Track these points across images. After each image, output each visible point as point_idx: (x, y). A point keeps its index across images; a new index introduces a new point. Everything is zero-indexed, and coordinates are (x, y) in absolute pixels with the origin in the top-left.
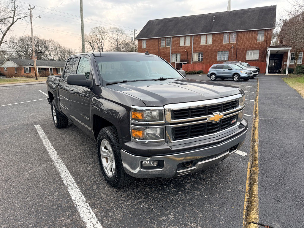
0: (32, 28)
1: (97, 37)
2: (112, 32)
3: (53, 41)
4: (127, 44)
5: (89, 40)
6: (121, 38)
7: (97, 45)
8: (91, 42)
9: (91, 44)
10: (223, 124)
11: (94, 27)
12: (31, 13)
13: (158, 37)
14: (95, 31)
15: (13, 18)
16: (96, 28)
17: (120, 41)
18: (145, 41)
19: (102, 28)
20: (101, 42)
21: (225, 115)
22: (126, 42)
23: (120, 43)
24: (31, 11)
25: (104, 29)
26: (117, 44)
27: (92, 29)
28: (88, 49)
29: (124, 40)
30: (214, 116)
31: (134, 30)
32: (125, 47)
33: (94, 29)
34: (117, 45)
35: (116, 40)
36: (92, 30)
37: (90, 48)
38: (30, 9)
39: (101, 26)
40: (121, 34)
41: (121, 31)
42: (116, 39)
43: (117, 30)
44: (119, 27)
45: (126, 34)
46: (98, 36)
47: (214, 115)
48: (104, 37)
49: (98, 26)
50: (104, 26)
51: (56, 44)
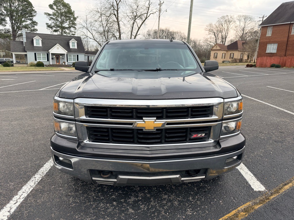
0: (159, 22)
1: (222, 26)
2: (240, 20)
3: (180, 32)
4: (255, 32)
5: (214, 30)
6: (248, 26)
7: (221, 35)
8: (216, 32)
9: (215, 34)
10: (168, 136)
11: (221, 17)
12: (160, 8)
13: (290, 23)
14: (222, 20)
15: (147, 14)
16: (223, 17)
17: (247, 30)
18: (272, 28)
19: (229, 17)
20: (225, 31)
21: (168, 124)
22: (254, 30)
23: (247, 32)
24: (160, 6)
25: (231, 17)
26: (243, 32)
27: (218, 18)
28: (212, 39)
29: (252, 28)
30: (144, 123)
31: (263, 16)
32: (252, 35)
33: (220, 19)
34: (243, 34)
35: (242, 29)
36: (218, 20)
37: (213, 38)
38: (160, 5)
39: (228, 15)
40: (250, 22)
41: (250, 19)
42: (243, 27)
43: (246, 18)
44: (248, 15)
45: (255, 22)
46: (224, 26)
47: (144, 121)
48: (229, 26)
49: (225, 15)
50: (232, 15)
51: (182, 35)
